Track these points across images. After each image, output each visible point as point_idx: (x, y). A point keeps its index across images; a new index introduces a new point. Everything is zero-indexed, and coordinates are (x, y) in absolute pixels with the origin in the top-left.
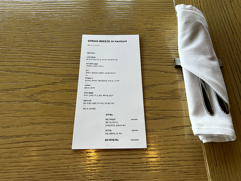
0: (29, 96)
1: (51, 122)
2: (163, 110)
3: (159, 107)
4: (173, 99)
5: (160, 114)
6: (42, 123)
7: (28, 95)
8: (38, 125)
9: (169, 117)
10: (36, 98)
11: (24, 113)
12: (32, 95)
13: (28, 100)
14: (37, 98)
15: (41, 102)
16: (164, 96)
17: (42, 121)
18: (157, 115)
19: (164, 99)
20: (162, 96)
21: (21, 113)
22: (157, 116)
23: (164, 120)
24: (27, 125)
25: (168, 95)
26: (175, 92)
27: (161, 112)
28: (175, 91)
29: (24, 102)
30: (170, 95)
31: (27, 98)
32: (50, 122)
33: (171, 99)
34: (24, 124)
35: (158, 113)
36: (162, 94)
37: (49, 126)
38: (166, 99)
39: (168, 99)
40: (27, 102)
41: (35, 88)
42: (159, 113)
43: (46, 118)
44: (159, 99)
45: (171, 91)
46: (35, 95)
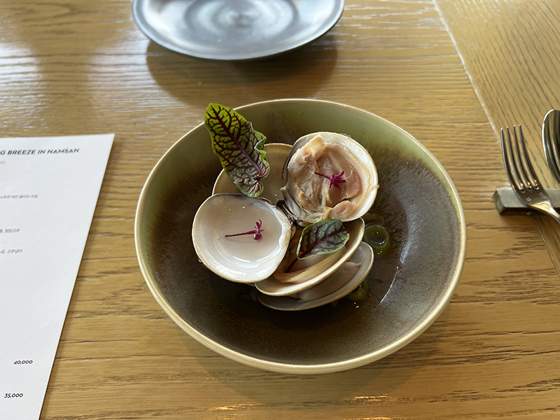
0: (108, 298)
1: (170, 372)
2: (492, 333)
3: (480, 323)
4: (515, 299)
5: (486, 343)
6: (146, 376)
7: (105, 293)
8: (133, 382)
9: (512, 353)
10: (127, 303)
11: (91, 346)
12: (115, 294)
13: (104, 308)
14: (131, 303)
15: (141, 313)
16: (485, 293)
17: (144, 372)
18: (479, 346)
19: (487, 299)
20: (480, 291)
21: (85, 346)
22: (477, 351)
23: (499, 361)
24: (100, 383)
25: (498, 290)
26: (515, 280)
27: (486, 339)
28: (513, 276)
29: (93, 313)
30: (504, 289)
31: (101, 302)
32: (166, 372)
33: (509, 300)
34: (91, 381)
35: (480, 342)
36: (480, 287)
37: (163, 385)
38: (493, 299)
39: (499, 300)
40: (100, 314)
41: (125, 275)
42: (484, 342)
43: (154, 361)
44: (474, 301)
45: (503, 277)
46: (125, 294)
